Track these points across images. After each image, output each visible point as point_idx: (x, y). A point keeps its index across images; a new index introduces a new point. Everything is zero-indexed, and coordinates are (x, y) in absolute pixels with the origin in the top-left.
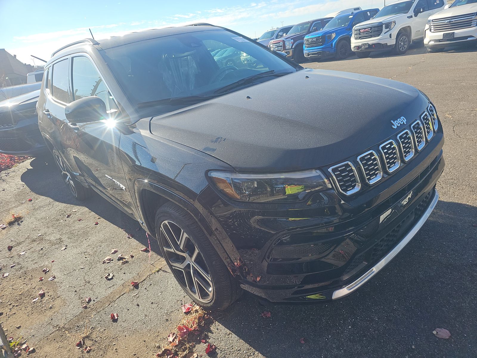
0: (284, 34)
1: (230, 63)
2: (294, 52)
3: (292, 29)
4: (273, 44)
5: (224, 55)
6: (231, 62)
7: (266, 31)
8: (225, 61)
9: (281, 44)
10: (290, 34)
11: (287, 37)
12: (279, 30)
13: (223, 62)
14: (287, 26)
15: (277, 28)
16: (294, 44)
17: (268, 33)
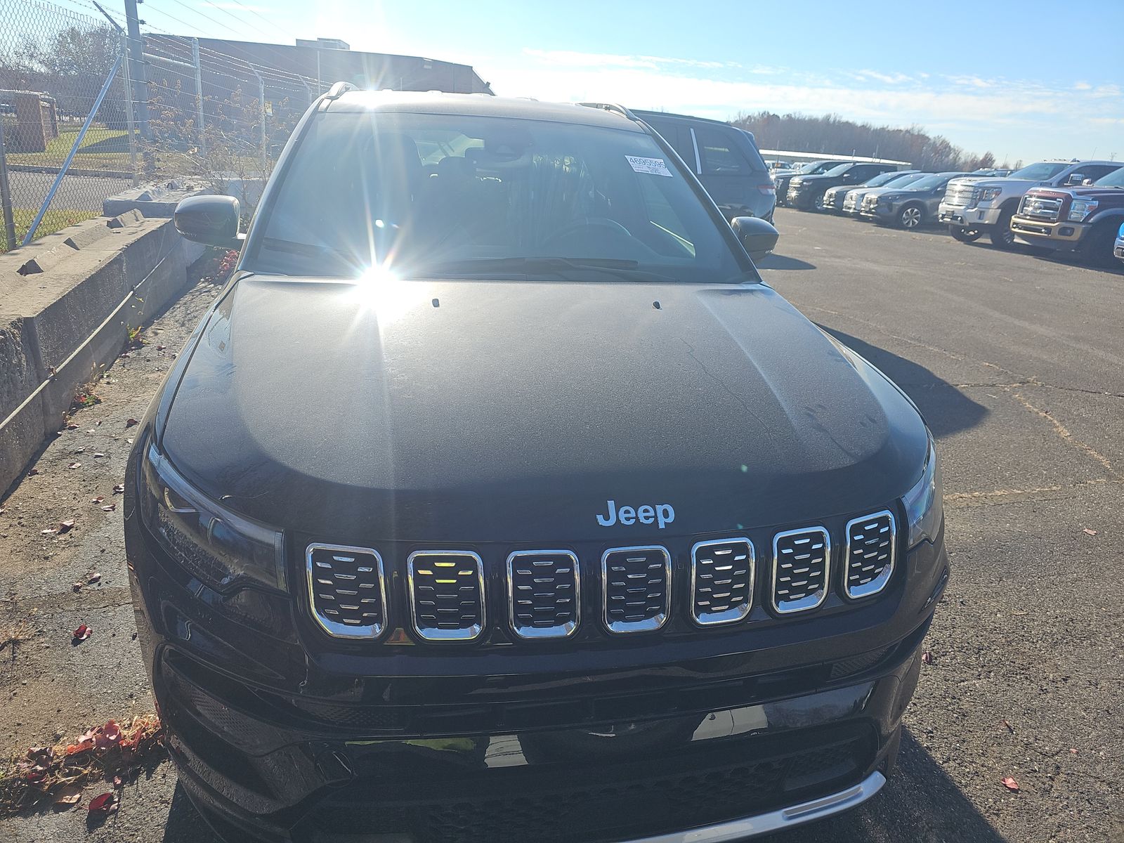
0: (1086, 181)
1: (912, 211)
2: (1087, 234)
3: (1115, 172)
4: (1039, 197)
5: (906, 189)
6: (916, 210)
7: (1040, 160)
8: (901, 203)
9: (1058, 203)
10: (1103, 184)
11: (1088, 190)
12: (1077, 167)
13: (895, 203)
14: (1105, 162)
15: (1074, 160)
16: (1096, 214)
17: (1044, 166)
